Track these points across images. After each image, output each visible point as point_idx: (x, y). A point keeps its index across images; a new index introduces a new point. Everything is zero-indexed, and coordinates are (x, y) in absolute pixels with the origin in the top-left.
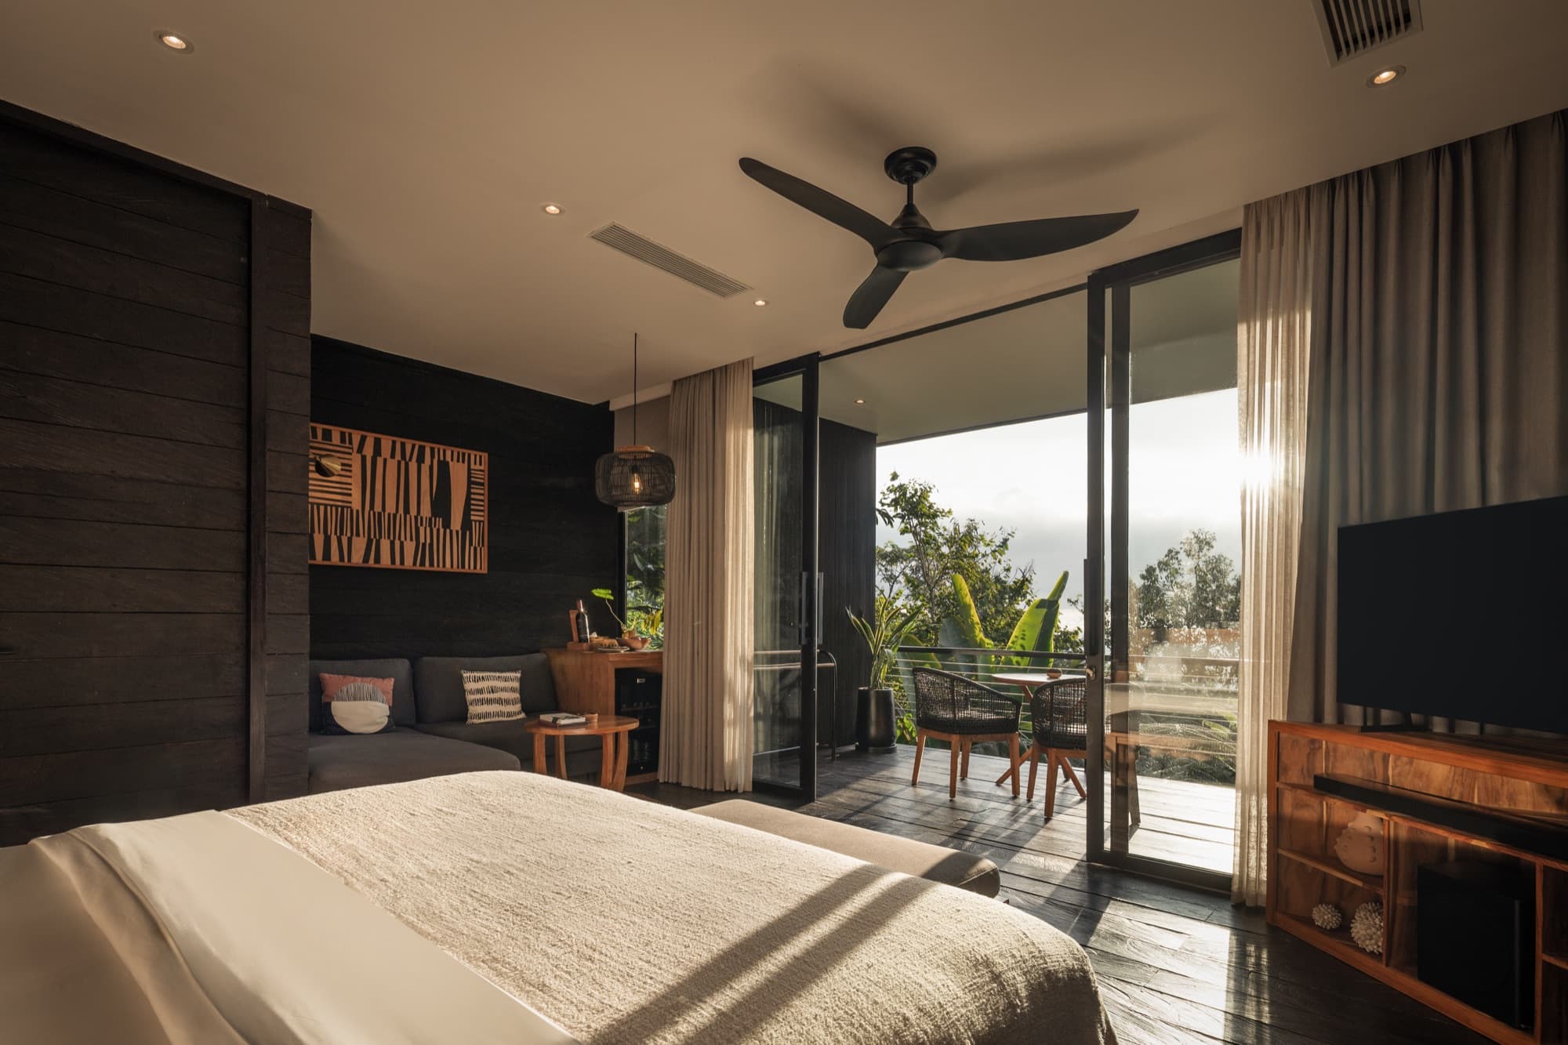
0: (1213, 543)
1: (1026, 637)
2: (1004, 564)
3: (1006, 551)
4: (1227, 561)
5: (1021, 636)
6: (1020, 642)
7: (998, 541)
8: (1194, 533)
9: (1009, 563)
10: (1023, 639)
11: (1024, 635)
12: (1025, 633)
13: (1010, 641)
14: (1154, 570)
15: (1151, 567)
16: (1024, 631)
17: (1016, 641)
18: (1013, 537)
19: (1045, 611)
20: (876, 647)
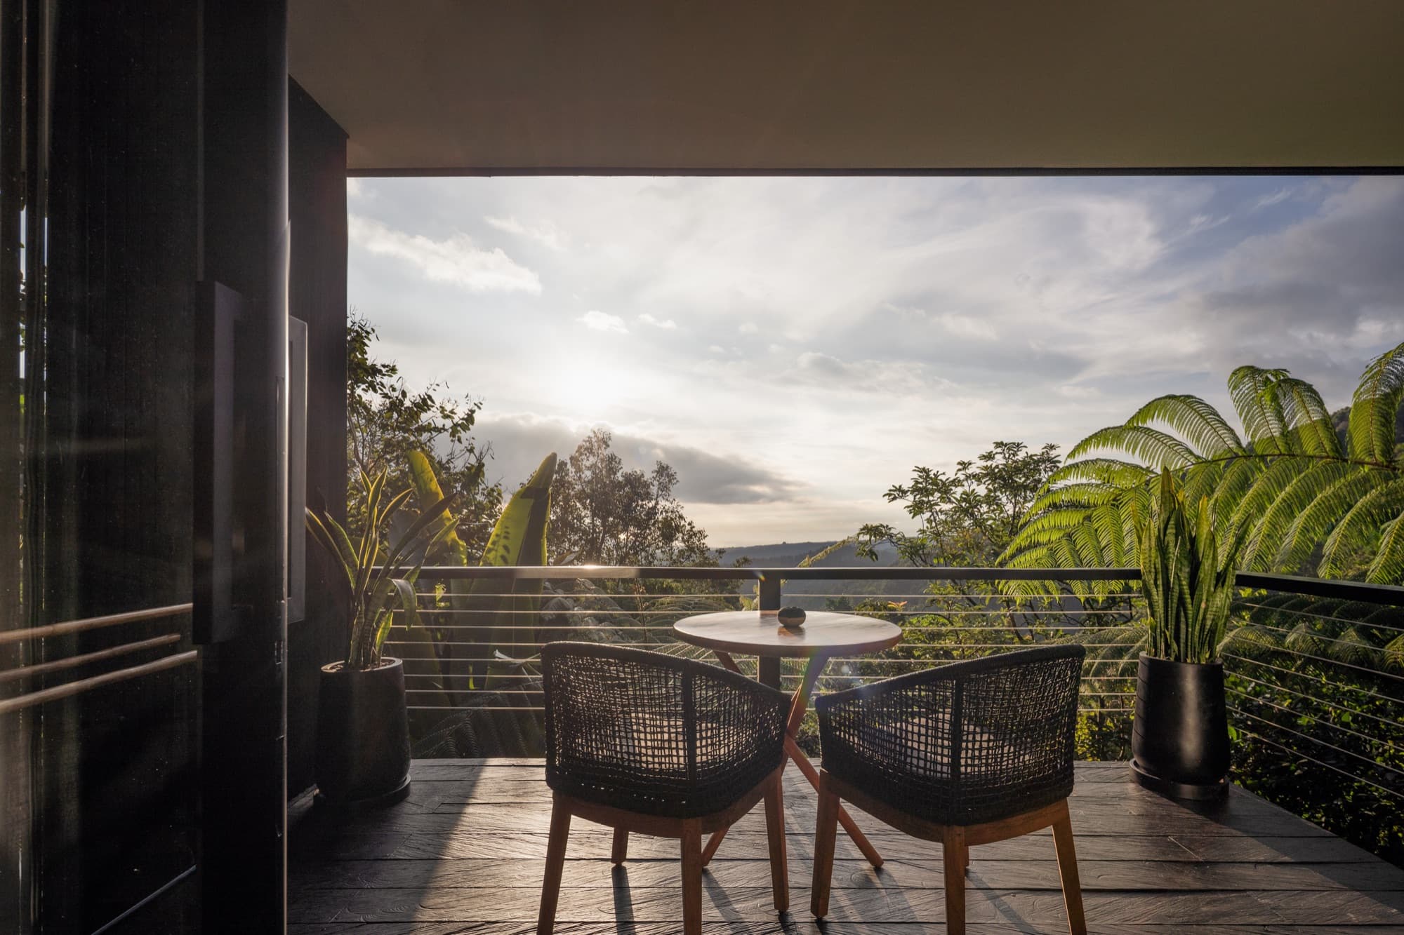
0: (610, 443)
1: (510, 536)
2: (465, 443)
3: (470, 426)
4: (617, 460)
5: (503, 535)
6: (503, 542)
7: (461, 413)
8: (594, 432)
9: (472, 441)
10: (506, 538)
11: (507, 533)
12: (508, 530)
13: (490, 541)
14: (566, 464)
15: (563, 462)
16: (507, 527)
17: (498, 541)
18: (479, 408)
19: (531, 502)
20: (360, 575)
